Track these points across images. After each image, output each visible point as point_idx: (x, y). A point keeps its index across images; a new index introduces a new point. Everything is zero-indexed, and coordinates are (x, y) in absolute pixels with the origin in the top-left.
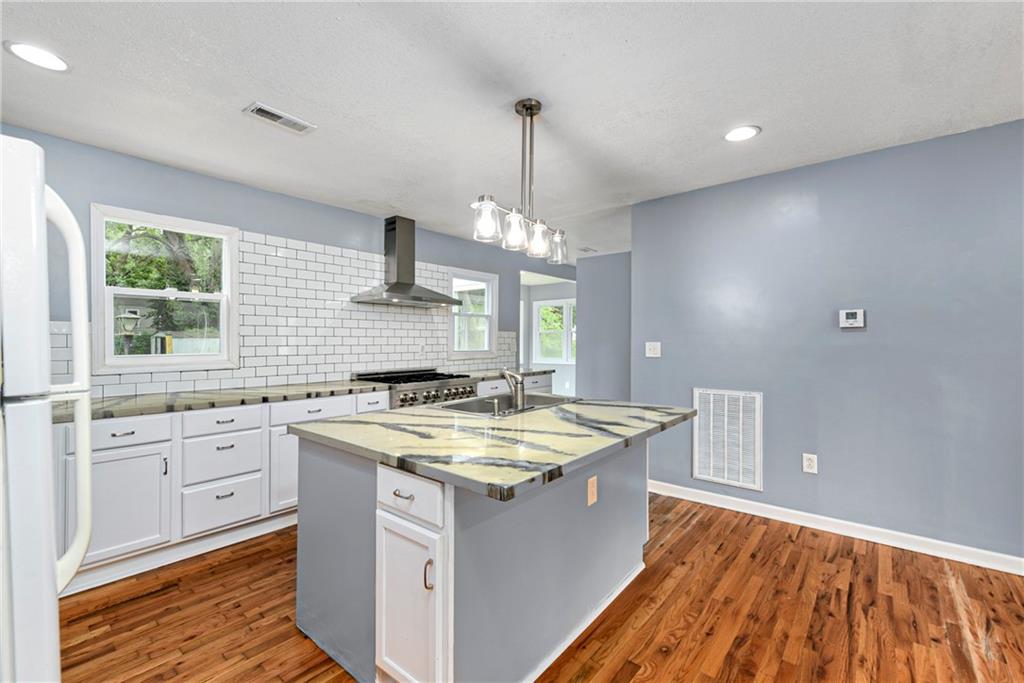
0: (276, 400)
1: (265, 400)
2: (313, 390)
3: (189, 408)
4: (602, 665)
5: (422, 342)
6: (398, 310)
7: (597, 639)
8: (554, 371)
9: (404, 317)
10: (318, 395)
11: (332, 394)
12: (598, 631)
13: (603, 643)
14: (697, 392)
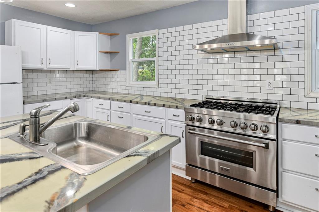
10: (149, 104)
11: (155, 105)
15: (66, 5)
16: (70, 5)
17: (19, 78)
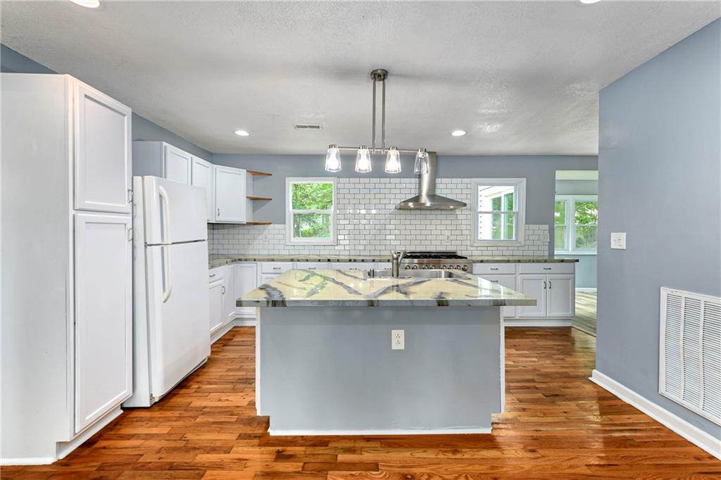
0: (334, 261)
1: (329, 260)
2: (352, 258)
3: (299, 261)
4: (361, 454)
5: (448, 233)
6: (429, 212)
7: (381, 443)
8: (577, 261)
9: (434, 217)
10: (355, 261)
11: (363, 261)
12: (389, 440)
13: (381, 447)
14: (664, 292)
15: (236, 132)
16: (242, 133)
17: (204, 233)
